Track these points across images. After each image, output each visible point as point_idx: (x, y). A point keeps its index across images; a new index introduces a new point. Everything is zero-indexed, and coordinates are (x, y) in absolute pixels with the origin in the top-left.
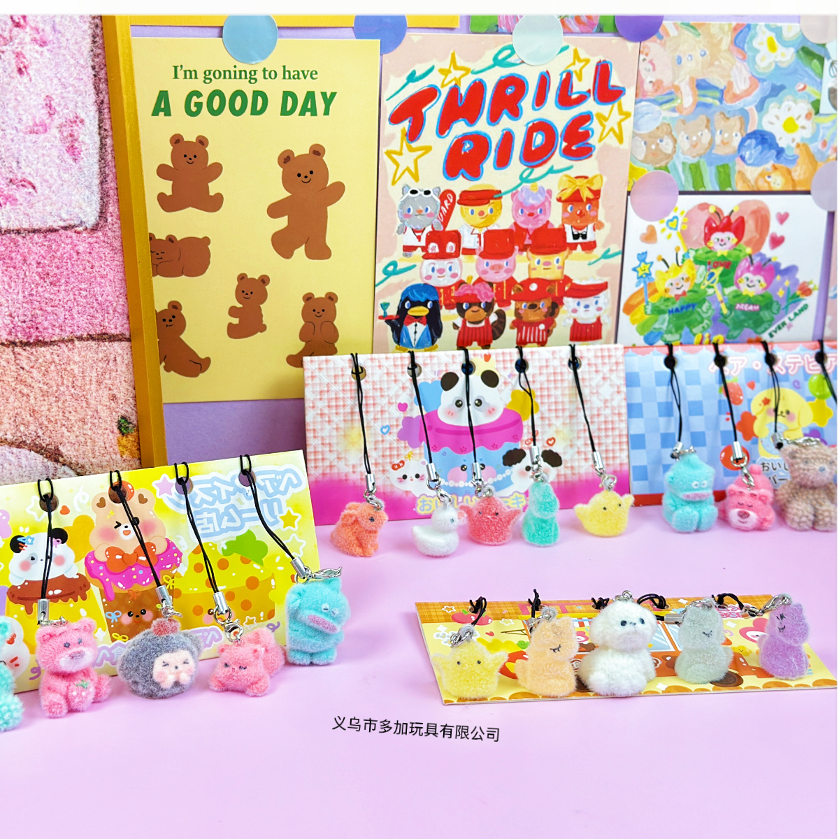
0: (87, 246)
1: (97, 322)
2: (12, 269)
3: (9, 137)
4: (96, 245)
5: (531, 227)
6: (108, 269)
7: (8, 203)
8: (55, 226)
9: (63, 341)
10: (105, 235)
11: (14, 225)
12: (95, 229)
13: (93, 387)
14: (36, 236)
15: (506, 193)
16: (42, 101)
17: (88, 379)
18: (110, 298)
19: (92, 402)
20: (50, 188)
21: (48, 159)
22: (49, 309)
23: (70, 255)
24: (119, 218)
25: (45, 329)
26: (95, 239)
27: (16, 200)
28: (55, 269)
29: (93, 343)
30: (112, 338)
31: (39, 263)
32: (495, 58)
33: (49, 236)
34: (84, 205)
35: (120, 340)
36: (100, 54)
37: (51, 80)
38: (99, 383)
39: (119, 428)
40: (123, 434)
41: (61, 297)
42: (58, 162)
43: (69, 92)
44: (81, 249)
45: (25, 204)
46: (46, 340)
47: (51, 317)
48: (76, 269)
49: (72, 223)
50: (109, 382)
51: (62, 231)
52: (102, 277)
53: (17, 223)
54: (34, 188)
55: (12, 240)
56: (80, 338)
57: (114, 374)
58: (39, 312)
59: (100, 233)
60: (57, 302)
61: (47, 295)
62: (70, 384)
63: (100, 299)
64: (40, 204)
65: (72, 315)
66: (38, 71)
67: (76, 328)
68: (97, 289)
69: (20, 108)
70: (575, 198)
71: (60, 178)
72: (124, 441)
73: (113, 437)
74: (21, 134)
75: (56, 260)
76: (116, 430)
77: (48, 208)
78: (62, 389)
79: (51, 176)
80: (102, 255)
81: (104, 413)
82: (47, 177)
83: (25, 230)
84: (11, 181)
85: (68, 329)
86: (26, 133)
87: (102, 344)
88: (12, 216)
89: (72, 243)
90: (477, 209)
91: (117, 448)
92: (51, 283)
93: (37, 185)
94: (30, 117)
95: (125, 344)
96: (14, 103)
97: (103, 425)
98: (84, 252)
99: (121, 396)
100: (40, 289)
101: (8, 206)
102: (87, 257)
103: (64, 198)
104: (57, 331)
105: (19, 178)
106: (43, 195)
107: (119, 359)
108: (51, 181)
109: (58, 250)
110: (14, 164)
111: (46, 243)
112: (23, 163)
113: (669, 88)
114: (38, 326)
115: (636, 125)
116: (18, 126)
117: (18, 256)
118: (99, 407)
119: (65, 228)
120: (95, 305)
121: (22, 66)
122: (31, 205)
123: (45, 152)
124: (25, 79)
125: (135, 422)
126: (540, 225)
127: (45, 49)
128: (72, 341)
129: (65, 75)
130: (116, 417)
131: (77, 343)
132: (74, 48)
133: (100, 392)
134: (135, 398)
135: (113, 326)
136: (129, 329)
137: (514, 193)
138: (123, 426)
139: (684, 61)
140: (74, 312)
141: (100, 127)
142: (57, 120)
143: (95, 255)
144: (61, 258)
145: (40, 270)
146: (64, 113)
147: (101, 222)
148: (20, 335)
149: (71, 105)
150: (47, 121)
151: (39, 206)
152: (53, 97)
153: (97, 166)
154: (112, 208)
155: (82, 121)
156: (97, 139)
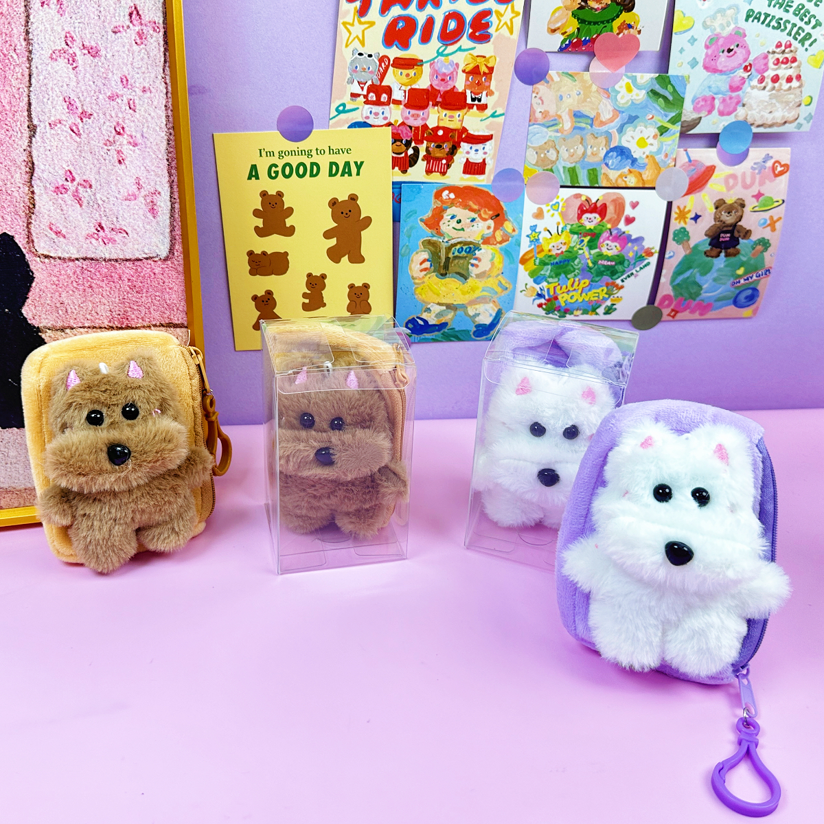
0: (161, 270)
1: (166, 316)
2: (112, 283)
3: (111, 202)
4: (167, 269)
6: (174, 284)
7: (111, 243)
8: (140, 257)
9: (144, 327)
10: (172, 263)
11: (114, 256)
12: (166, 259)
14: (128, 263)
16: (133, 180)
18: (175, 302)
20: (137, 234)
21: (136, 216)
22: (135, 308)
23: (150, 275)
24: (182, 253)
25: (132, 319)
26: (166, 266)
27: (115, 241)
28: (140, 284)
29: (163, 329)
30: (176, 326)
31: (129, 280)
33: (136, 263)
34: (159, 245)
35: (181, 327)
36: (172, 152)
37: (140, 168)
41: (143, 300)
42: (143, 218)
43: (151, 175)
44: (156, 271)
45: (121, 244)
46: (133, 326)
47: (136, 313)
48: (153, 283)
49: (151, 256)
51: (145, 260)
52: (170, 289)
53: (116, 255)
54: (127, 234)
55: (112, 265)
56: (155, 326)
58: (129, 309)
59: (169, 262)
60: (140, 304)
61: (134, 299)
63: (168, 302)
64: (131, 244)
65: (150, 312)
66: (131, 162)
67: (152, 319)
68: (167, 296)
69: (119, 185)
71: (144, 228)
74: (120, 201)
75: (141, 278)
77: (136, 246)
79: (138, 227)
80: (170, 275)
82: (136, 227)
83: (120, 259)
84: (112, 229)
85: (147, 320)
86: (123, 200)
87: (169, 329)
88: (112, 250)
89: (151, 268)
92: (137, 292)
93: (129, 232)
94: (126, 190)
95: (184, 330)
96: (115, 182)
98: (159, 273)
100: (130, 295)
101: (110, 245)
102: (161, 276)
103: (147, 240)
104: (140, 321)
105: (118, 228)
106: (133, 238)
108: (138, 230)
109: (142, 272)
110: (115, 219)
111: (134, 268)
112: (120, 219)
113: (553, 116)
114: (128, 317)
116: (118, 196)
117: (117, 276)
119: (147, 259)
120: (165, 305)
121: (121, 159)
122: (125, 245)
123: (135, 212)
124: (123, 166)
127: (136, 149)
128: (149, 327)
129: (149, 164)
131: (153, 328)
132: (155, 148)
135: (176, 319)
136: (188, 321)
140: (152, 310)
141: (171, 197)
142: (143, 192)
143: (165, 275)
144: (144, 277)
145: (130, 284)
146: (148, 188)
147: (171, 255)
148: (116, 323)
149: (152, 184)
150: (137, 193)
151: (130, 245)
152: (141, 178)
153: (168, 221)
154: (178, 247)
155: (159, 193)
156: (169, 204)
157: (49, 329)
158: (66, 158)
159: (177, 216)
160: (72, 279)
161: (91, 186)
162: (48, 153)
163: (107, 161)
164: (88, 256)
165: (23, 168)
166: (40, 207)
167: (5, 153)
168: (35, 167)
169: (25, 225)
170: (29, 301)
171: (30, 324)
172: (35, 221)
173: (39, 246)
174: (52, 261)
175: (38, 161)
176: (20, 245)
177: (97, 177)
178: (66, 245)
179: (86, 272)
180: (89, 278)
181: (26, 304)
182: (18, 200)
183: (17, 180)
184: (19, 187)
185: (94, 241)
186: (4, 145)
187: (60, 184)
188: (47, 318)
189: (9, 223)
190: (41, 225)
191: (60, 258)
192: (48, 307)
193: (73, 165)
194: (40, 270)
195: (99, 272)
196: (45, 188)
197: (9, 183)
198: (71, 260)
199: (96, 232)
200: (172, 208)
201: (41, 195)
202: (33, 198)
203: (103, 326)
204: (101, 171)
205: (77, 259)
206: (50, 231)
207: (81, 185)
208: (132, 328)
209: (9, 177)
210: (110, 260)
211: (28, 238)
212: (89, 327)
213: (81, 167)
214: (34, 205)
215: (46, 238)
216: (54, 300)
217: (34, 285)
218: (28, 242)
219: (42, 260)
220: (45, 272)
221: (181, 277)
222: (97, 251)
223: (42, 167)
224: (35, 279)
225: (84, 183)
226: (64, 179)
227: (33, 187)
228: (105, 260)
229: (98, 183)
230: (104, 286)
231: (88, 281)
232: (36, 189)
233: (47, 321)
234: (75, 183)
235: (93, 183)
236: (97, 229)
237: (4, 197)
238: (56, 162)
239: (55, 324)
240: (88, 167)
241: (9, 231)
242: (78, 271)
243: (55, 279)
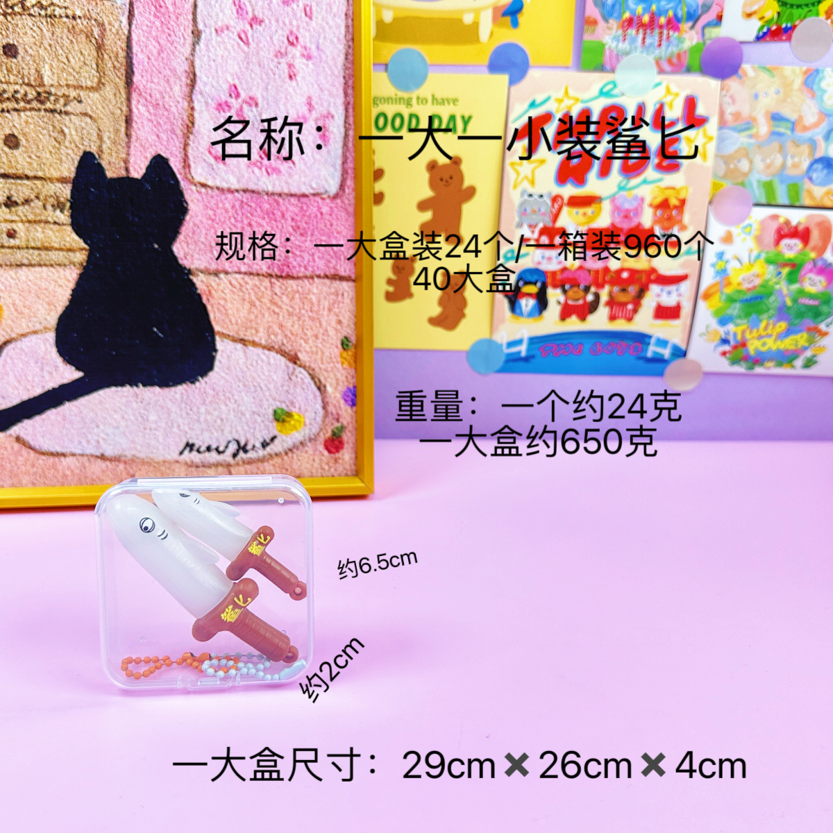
0: (329, 209)
1: (331, 265)
2: (273, 222)
4: (336, 209)
5: (626, 226)
6: (342, 228)
7: (275, 174)
8: (307, 192)
9: (306, 277)
10: (343, 202)
11: (278, 190)
12: (336, 197)
13: (326, 313)
14: (292, 200)
15: (607, 198)
16: (304, 100)
17: (321, 307)
19: (324, 324)
20: (305, 164)
22: (298, 253)
23: (316, 215)
24: (354, 190)
25: (294, 267)
26: (335, 205)
27: (280, 171)
28: (305, 225)
29: (327, 281)
30: (342, 278)
31: (293, 219)
32: (602, 89)
33: (302, 199)
34: (329, 180)
35: (348, 280)
36: (349, 68)
37: (313, 85)
38: (330, 310)
39: (342, 344)
40: (344, 349)
41: (307, 244)
42: (312, 145)
43: (325, 95)
44: (324, 211)
45: (287, 175)
46: (295, 275)
47: (298, 259)
48: (320, 224)
49: (319, 191)
50: (337, 310)
51: (311, 197)
52: (338, 233)
53: (280, 189)
54: (294, 163)
55: (275, 200)
56: (319, 277)
57: (341, 305)
58: (291, 255)
59: (339, 201)
60: (304, 249)
61: (297, 243)
62: (309, 309)
64: (298, 176)
65: (314, 259)
66: (304, 78)
67: (316, 269)
69: (288, 105)
70: (664, 205)
71: (314, 158)
72: (345, 354)
73: (337, 351)
75: (306, 218)
76: (340, 346)
77: (303, 179)
78: (303, 312)
79: (307, 156)
80: (339, 217)
81: (332, 333)
83: (285, 194)
84: (278, 157)
87: (334, 281)
88: (277, 183)
89: (318, 206)
90: (581, 210)
91: (339, 359)
92: (301, 234)
93: (296, 162)
94: (295, 112)
95: (351, 284)
96: (284, 100)
97: (330, 341)
98: (327, 213)
99: (345, 322)
100: (293, 238)
101: (275, 175)
102: (328, 217)
103: (315, 172)
104: (303, 269)
106: (300, 169)
107: (346, 294)
108: (307, 160)
109: (307, 211)
111: (300, 205)
114: (290, 265)
115: (718, 148)
117: (279, 214)
118: (329, 328)
119: (314, 195)
121: (292, 74)
122: (290, 175)
124: (294, 83)
125: (354, 342)
126: (633, 224)
127: (310, 63)
128: (312, 278)
129: (323, 81)
130: (341, 336)
131: (316, 279)
132: (331, 63)
133: (330, 317)
134: (355, 324)
135: (343, 270)
136: (355, 273)
137: (613, 199)
138: (345, 344)
139: (761, 97)
140: (317, 256)
141: (345, 122)
142: (314, 115)
143: (334, 216)
144: (309, 217)
145: (293, 224)
146: (320, 110)
147: (341, 193)
148: (276, 270)
149: (325, 104)
150: (307, 115)
151: (296, 177)
152: (314, 98)
153: (340, 152)
154: (349, 182)
155: (333, 117)
156: (342, 130)
157: (202, 272)
158: (231, 70)
159: (350, 145)
160: (230, 214)
161: (257, 105)
162: (212, 63)
163: (277, 76)
164: (250, 188)
165: (184, 79)
166: (199, 126)
167: (165, 61)
168: (198, 79)
169: (182, 146)
170: (181, 237)
171: (180, 266)
172: (194, 142)
173: (196, 173)
174: (210, 191)
175: (201, 72)
176: (175, 170)
177: (265, 94)
178: (226, 172)
179: (246, 206)
180: (249, 215)
181: (178, 240)
182: (176, 117)
183: (176, 94)
184: (178, 102)
185: (256, 170)
186: (165, 53)
187: (224, 100)
188: (200, 259)
189: (165, 143)
190: (200, 148)
191: (218, 188)
192: (202, 246)
193: (239, 79)
194: (195, 201)
195: (260, 207)
196: (207, 103)
197: (167, 97)
198: (230, 191)
199: (259, 159)
200: (346, 136)
201: (201, 112)
202: (192, 115)
203: (260, 272)
204: (269, 87)
205: (237, 191)
206: (208, 154)
207: (246, 102)
208: (293, 278)
209: (168, 89)
210: (273, 194)
211: (185, 162)
212: (245, 273)
213: (247, 82)
214: (193, 123)
215: (204, 164)
216: (209, 238)
217: (188, 218)
218: (184, 167)
219: (198, 189)
220: (200, 204)
221: (351, 220)
222: (260, 183)
223: (205, 79)
224: (190, 212)
225: (250, 102)
226: (228, 95)
227: (193, 102)
228: (267, 194)
229: (265, 102)
230: (265, 224)
231: (247, 217)
232: (196, 105)
233: (200, 262)
234: (240, 100)
235: (260, 101)
236: (261, 157)
237: (161, 112)
238: (220, 74)
239: (208, 266)
240: (255, 83)
241: (165, 153)
242: (237, 204)
243: (211, 213)
